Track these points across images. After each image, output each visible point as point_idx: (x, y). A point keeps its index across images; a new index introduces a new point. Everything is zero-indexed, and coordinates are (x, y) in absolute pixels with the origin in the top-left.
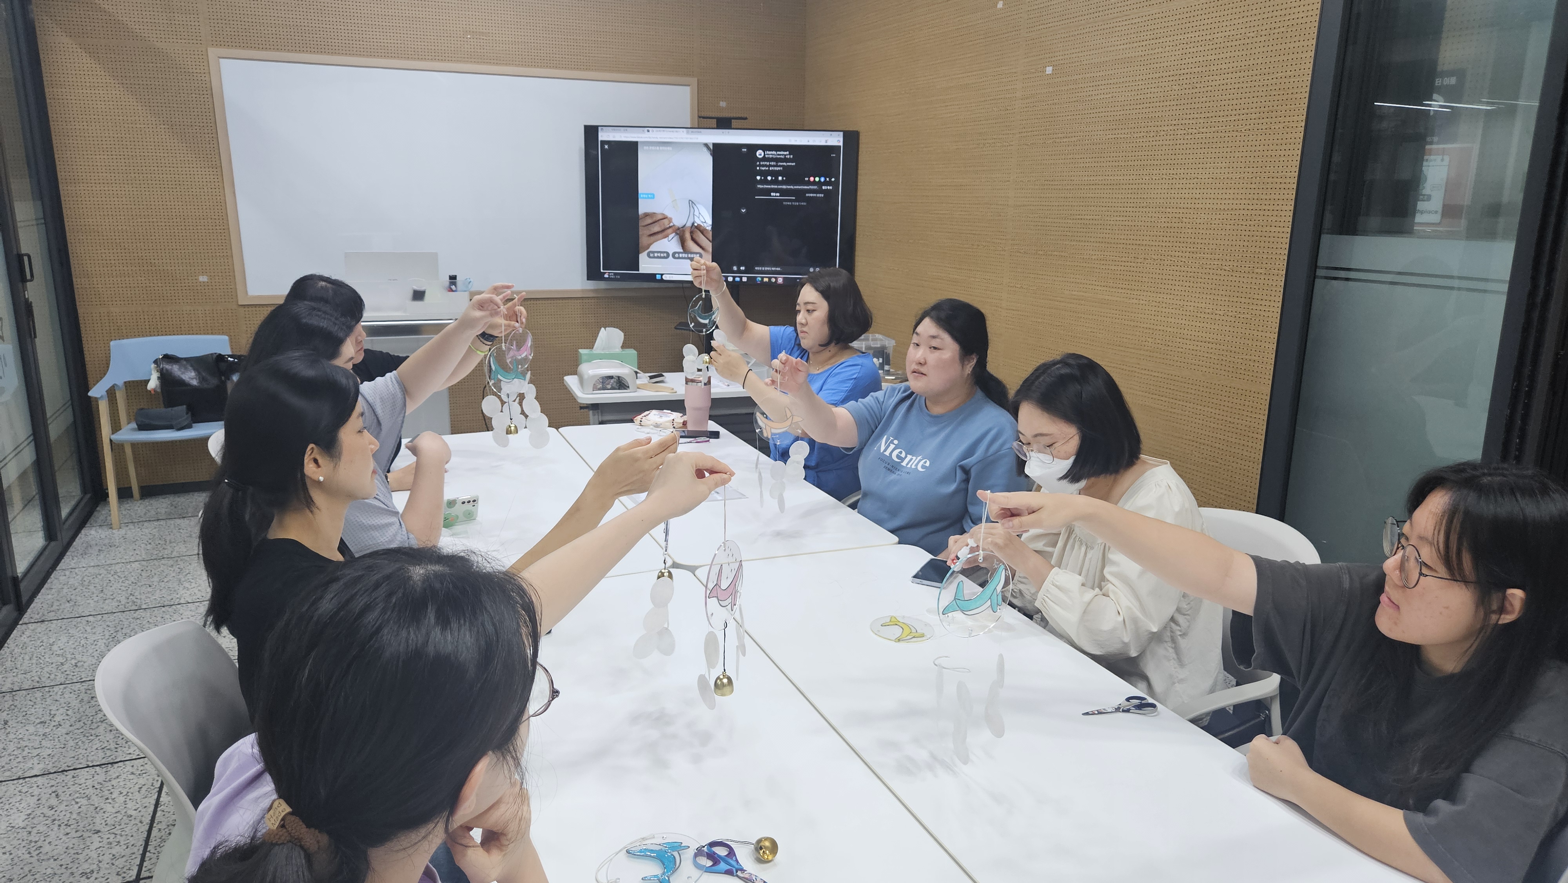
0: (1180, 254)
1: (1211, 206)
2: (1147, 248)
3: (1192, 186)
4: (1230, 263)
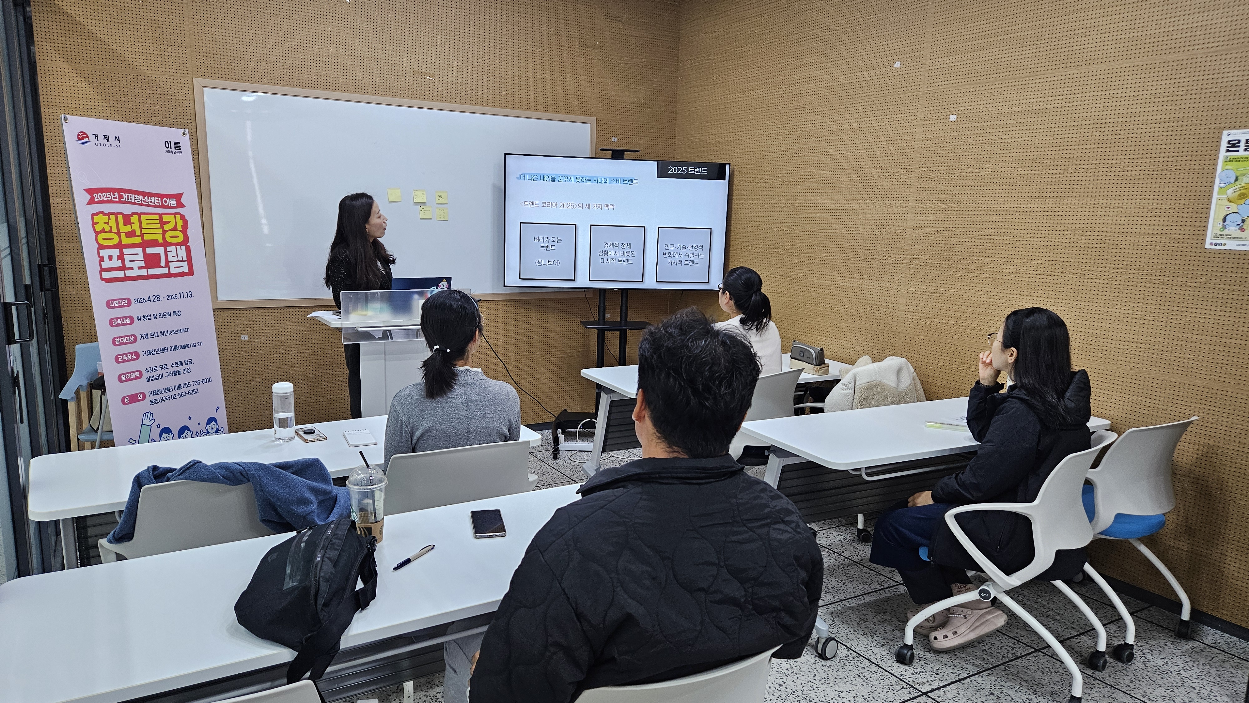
0: (1103, 269)
1: (1138, 231)
2: (1065, 264)
3: (1115, 214)
4: (1159, 278)
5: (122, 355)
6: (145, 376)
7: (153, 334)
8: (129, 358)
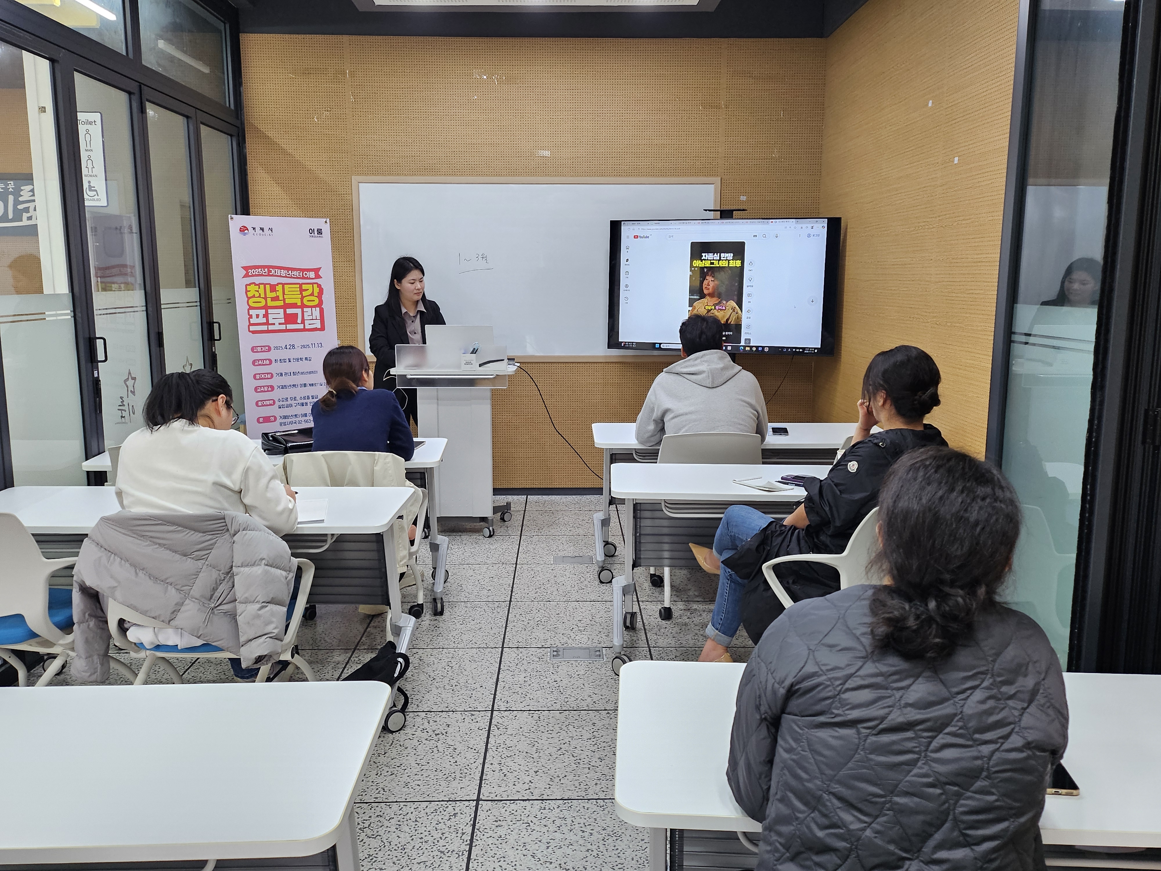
5: (261, 387)
6: (277, 404)
7: (286, 374)
8: (266, 389)
